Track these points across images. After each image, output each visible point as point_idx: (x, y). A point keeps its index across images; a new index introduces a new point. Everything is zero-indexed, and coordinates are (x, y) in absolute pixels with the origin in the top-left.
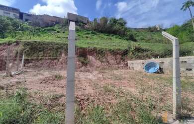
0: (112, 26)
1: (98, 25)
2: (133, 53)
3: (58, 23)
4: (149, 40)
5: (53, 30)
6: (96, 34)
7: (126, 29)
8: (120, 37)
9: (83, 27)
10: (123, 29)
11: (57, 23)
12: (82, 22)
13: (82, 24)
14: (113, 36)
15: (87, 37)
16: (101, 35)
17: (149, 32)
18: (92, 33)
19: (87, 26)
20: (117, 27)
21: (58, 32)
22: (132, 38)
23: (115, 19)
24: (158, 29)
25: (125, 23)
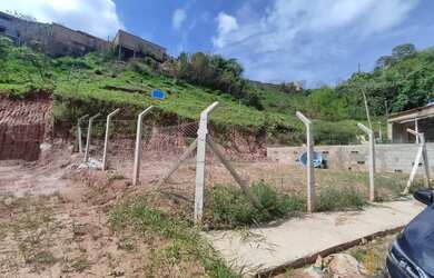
0: (216, 74)
1: (190, 67)
2: (274, 135)
3: (93, 50)
4: (284, 108)
5: (83, 66)
6: (185, 87)
7: (243, 82)
8: (233, 98)
9: (156, 68)
10: (238, 83)
11: (89, 49)
12: (153, 57)
13: (153, 61)
14: (219, 94)
15: (169, 92)
16: (198, 90)
17: (282, 93)
18: (177, 84)
19: (163, 67)
20: (226, 77)
21: (98, 73)
22: (255, 103)
23: (221, 60)
24: (298, 89)
25: (241, 70)
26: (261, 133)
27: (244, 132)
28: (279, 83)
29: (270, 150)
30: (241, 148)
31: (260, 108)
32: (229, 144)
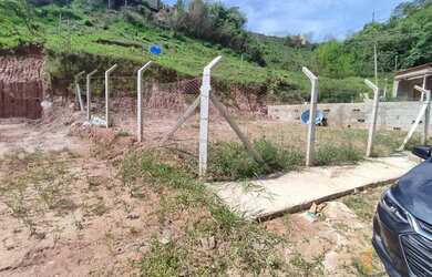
0: (216, 25)
1: (188, 18)
2: (276, 93)
6: (183, 40)
7: (245, 35)
8: (234, 53)
9: (150, 18)
10: (240, 35)
13: (147, 10)
14: (220, 49)
15: (167, 47)
16: (198, 45)
17: (286, 47)
18: (175, 36)
19: (159, 17)
20: (228, 28)
21: (88, 24)
22: (258, 59)
23: (222, 9)
24: (304, 43)
25: (243, 22)
26: (263, 91)
27: (245, 89)
28: (284, 36)
29: (271, 108)
30: (242, 105)
31: (262, 64)
32: (230, 102)
